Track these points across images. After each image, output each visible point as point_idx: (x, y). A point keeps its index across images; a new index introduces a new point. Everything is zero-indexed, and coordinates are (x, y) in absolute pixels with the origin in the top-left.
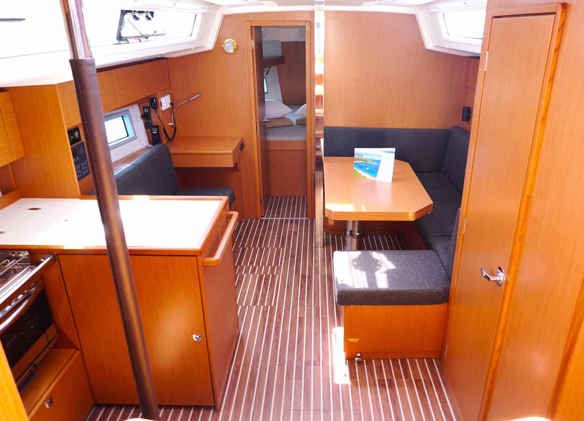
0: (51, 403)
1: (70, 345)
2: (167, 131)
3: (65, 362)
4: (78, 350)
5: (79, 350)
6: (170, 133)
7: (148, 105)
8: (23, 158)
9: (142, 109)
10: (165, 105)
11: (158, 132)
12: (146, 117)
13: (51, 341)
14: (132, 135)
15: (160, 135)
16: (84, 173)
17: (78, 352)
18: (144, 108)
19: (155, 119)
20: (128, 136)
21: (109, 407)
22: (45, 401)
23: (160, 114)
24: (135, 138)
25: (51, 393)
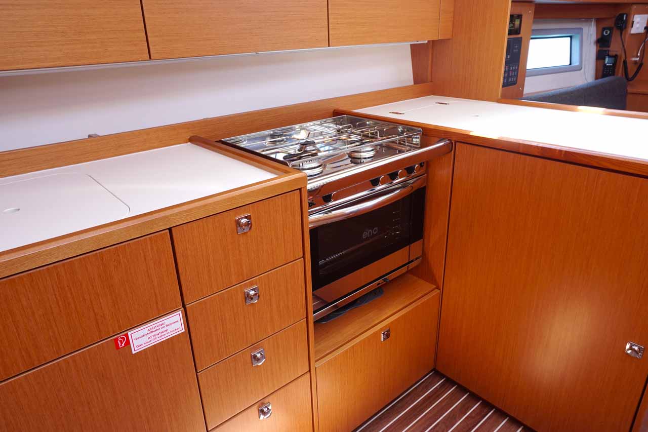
0: (387, 336)
1: (431, 279)
2: (629, 66)
3: (420, 295)
4: (438, 288)
5: (440, 290)
6: (631, 70)
7: (613, 25)
8: (449, 39)
9: (601, 30)
10: (638, 25)
11: (614, 64)
12: (602, 42)
13: (412, 261)
14: (576, 63)
15: (616, 70)
16: (510, 80)
17: (437, 291)
18: (604, 29)
19: (615, 47)
20: (570, 64)
21: (450, 382)
22: (381, 329)
23: (626, 40)
24: (579, 68)
25: (392, 323)
